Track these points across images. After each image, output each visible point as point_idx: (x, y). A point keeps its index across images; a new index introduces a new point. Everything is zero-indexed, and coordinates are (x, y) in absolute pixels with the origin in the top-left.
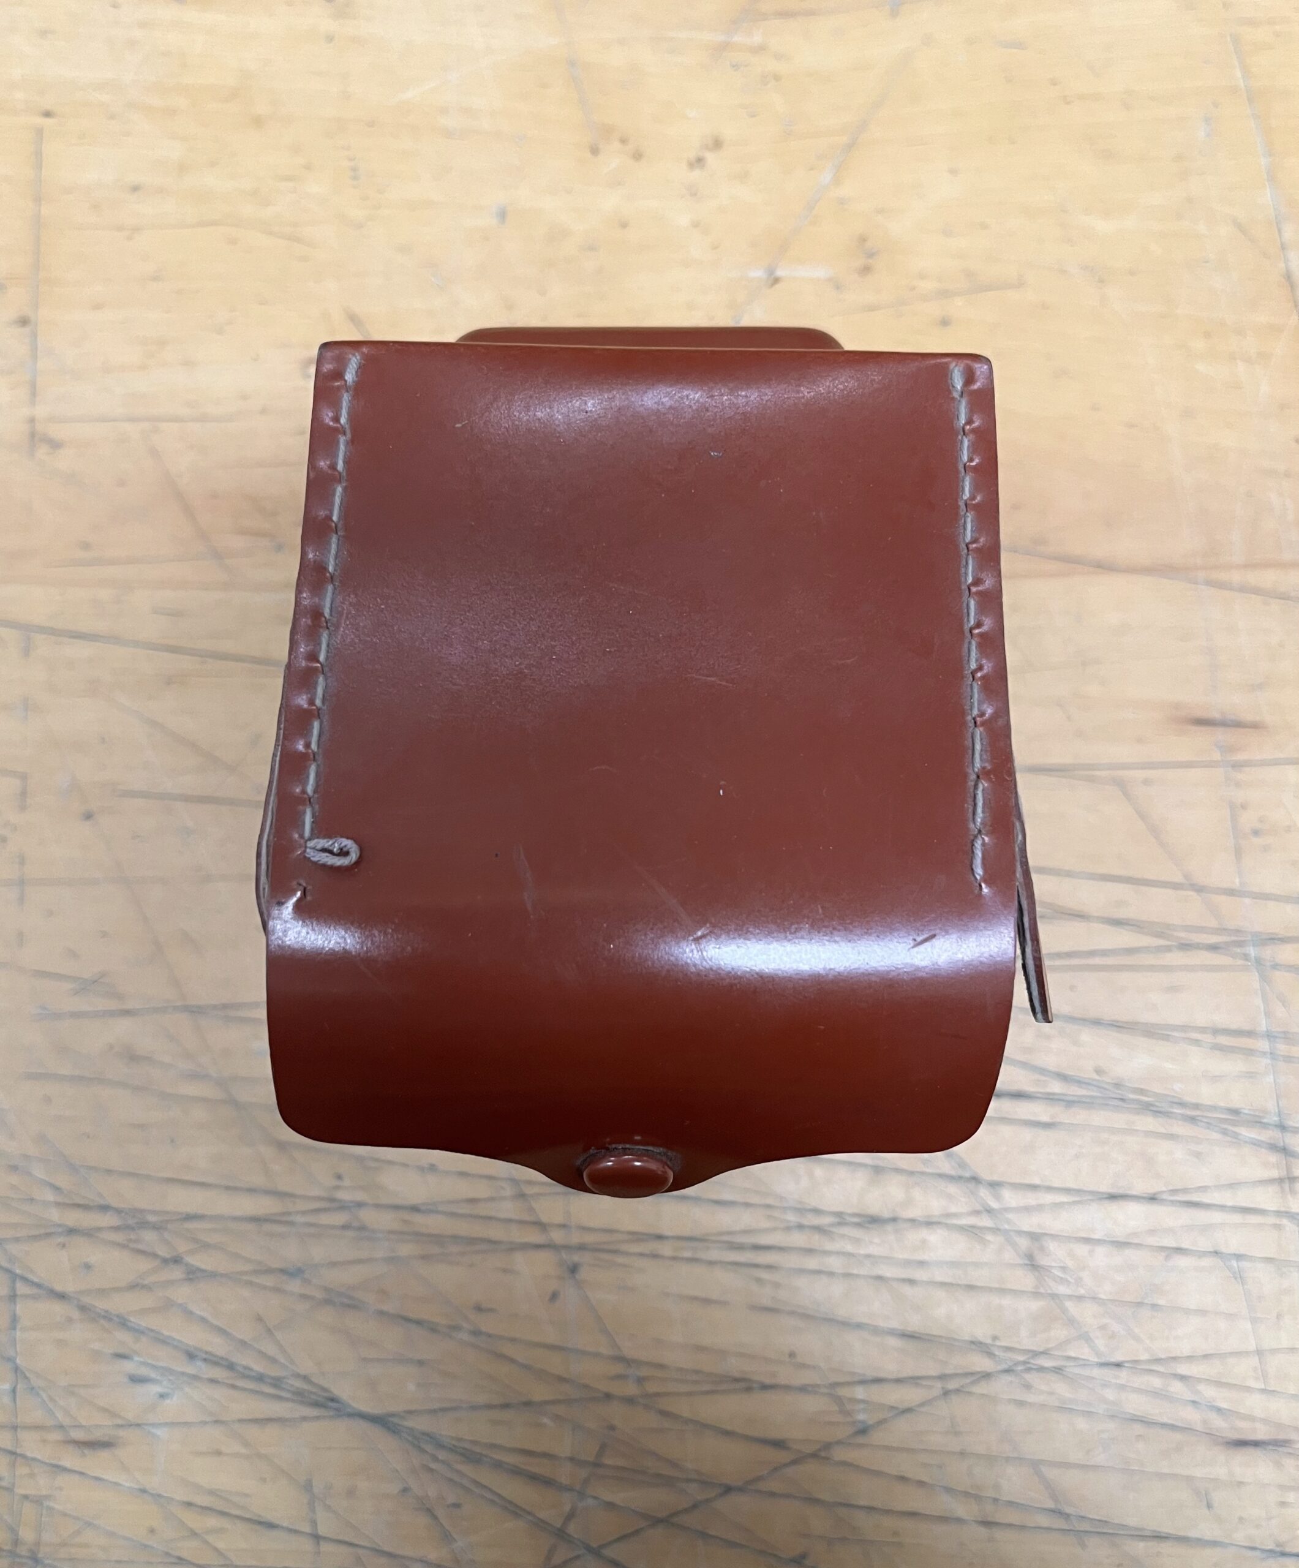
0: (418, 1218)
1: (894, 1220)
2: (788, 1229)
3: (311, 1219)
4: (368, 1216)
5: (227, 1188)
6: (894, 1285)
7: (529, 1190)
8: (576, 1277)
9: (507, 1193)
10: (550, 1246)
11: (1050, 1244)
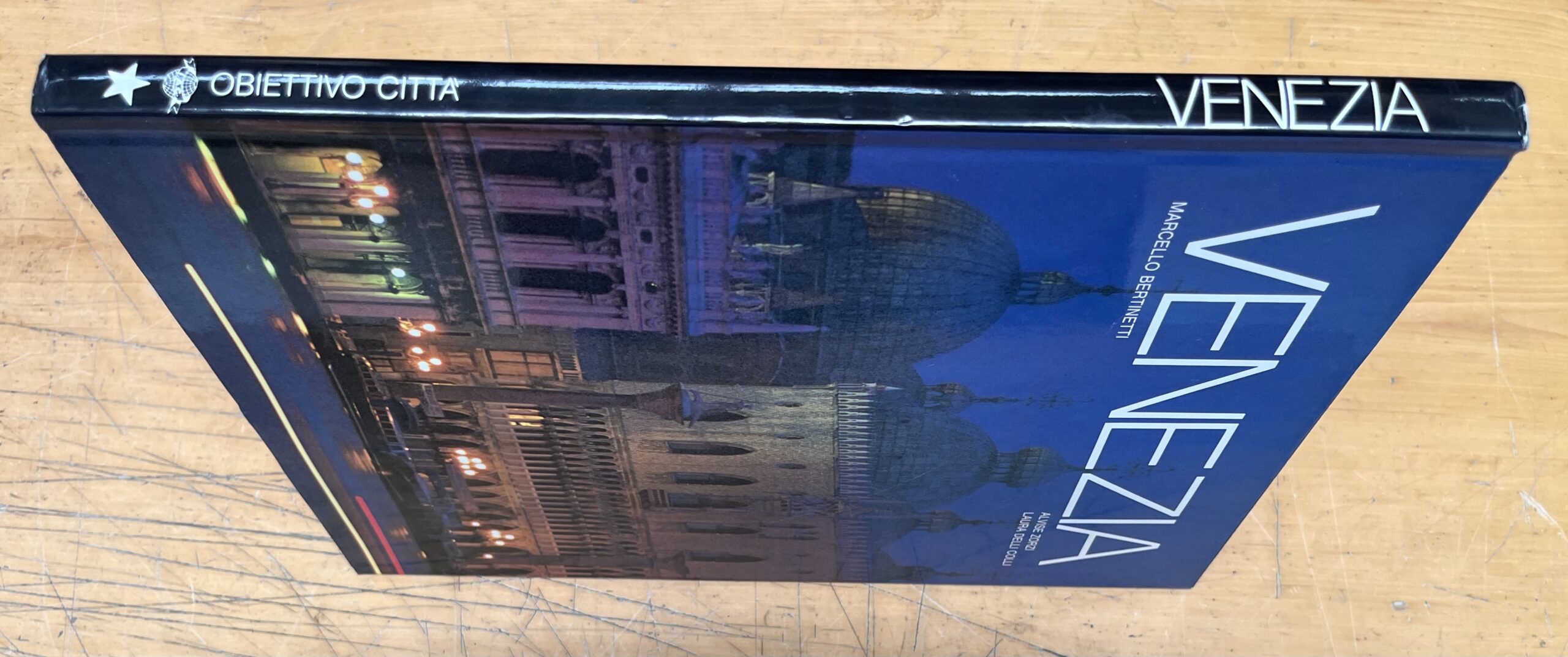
1: (248, 599)
2: (191, 602)
6: (243, 632)
7: (53, 580)
8: (74, 624)
9: (43, 582)
10: (63, 608)
11: (329, 614)
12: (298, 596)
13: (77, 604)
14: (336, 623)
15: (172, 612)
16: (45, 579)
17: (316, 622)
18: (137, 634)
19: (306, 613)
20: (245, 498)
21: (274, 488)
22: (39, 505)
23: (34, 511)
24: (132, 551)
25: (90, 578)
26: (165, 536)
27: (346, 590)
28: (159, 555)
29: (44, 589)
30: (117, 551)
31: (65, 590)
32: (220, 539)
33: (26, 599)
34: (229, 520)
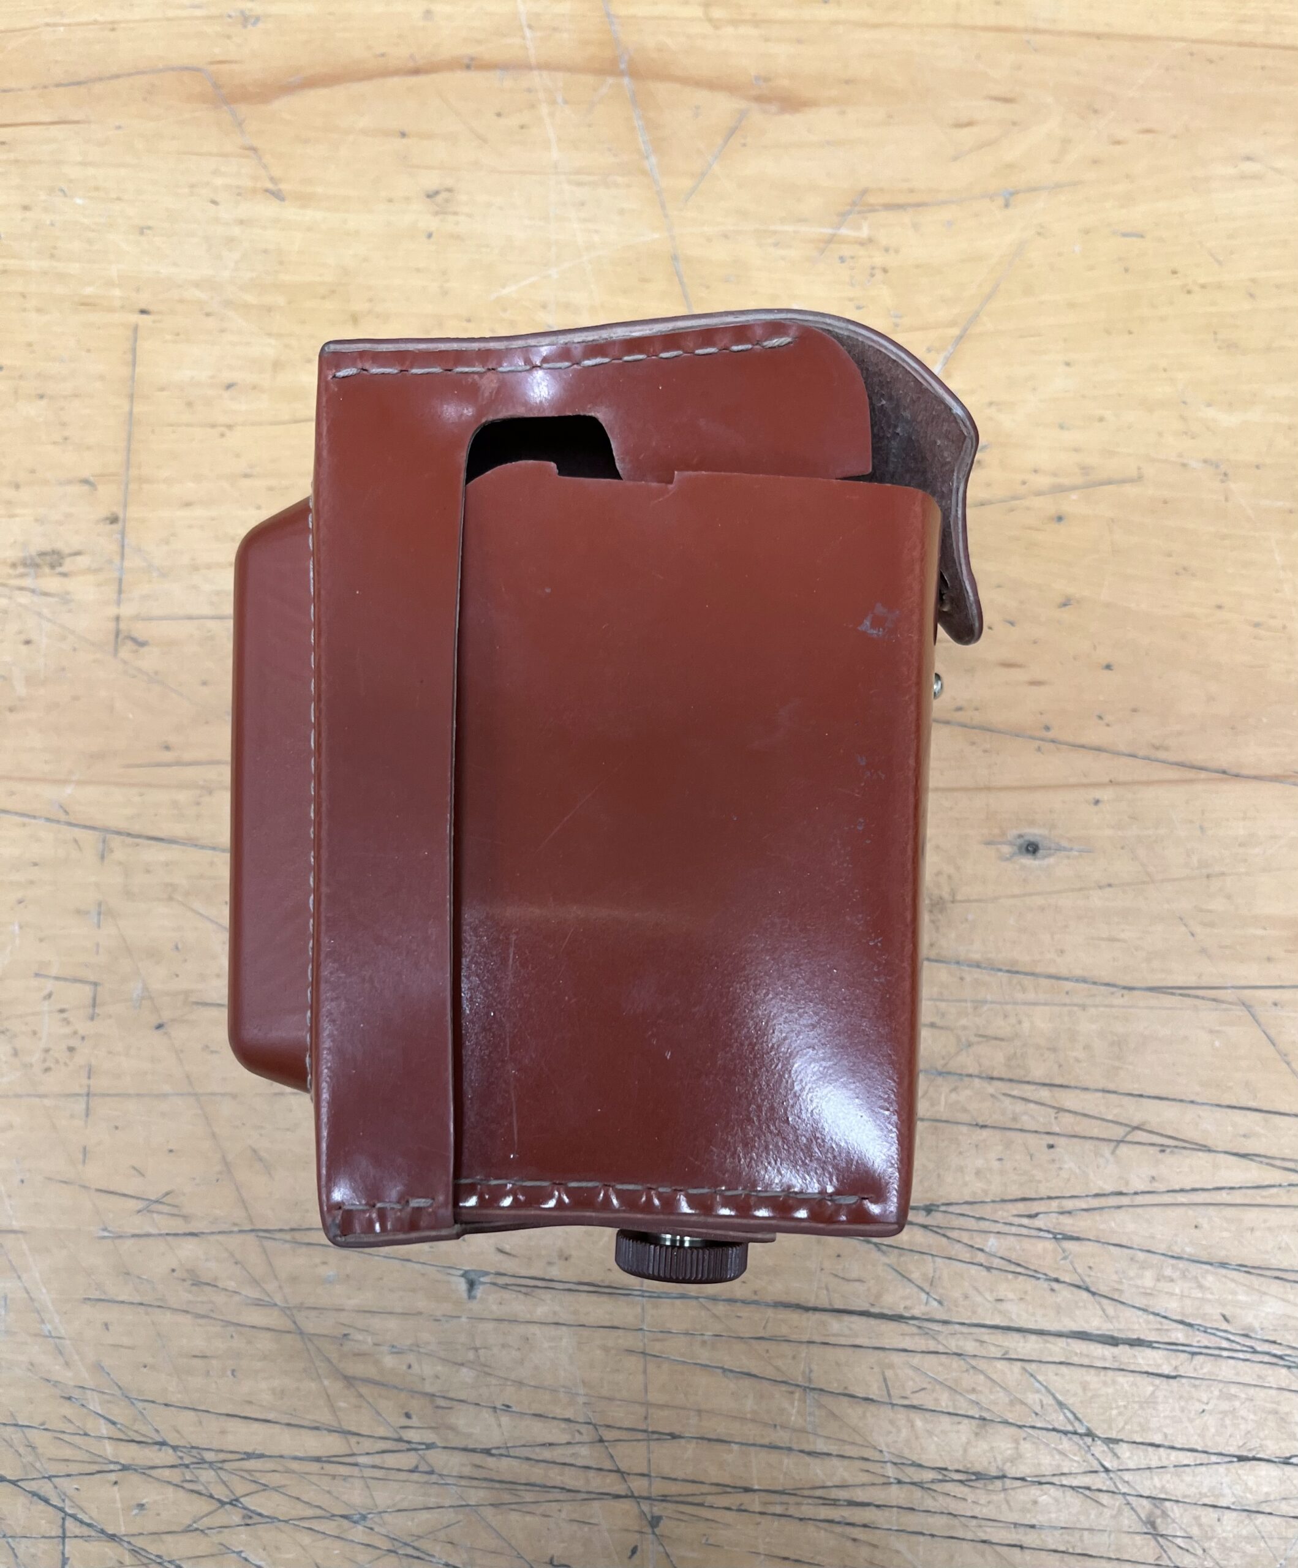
0: (491, 1462)
1: (1002, 1477)
2: (886, 1484)
3: (377, 1460)
4: (437, 1458)
5: (289, 1425)
6: (1005, 1550)
7: (608, 1435)
8: (657, 1531)
9: (585, 1438)
10: (631, 1496)
11: (1175, 1511)
12: (1107, 1470)
13: (659, 1488)
14: (1195, 1531)
15: (851, 1503)
16: (587, 1434)
17: (1152, 1530)
18: (786, 1555)
19: (1126, 1509)
20: (966, 1255)
21: (1024, 1231)
22: (554, 1272)
23: (547, 1284)
24: (754, 1371)
25: (676, 1429)
26: (817, 1338)
27: (1203, 1458)
28: (810, 1380)
29: (585, 1454)
30: (724, 1370)
31: (633, 1456)
32: (932, 1345)
33: (556, 1476)
34: (940, 1302)
